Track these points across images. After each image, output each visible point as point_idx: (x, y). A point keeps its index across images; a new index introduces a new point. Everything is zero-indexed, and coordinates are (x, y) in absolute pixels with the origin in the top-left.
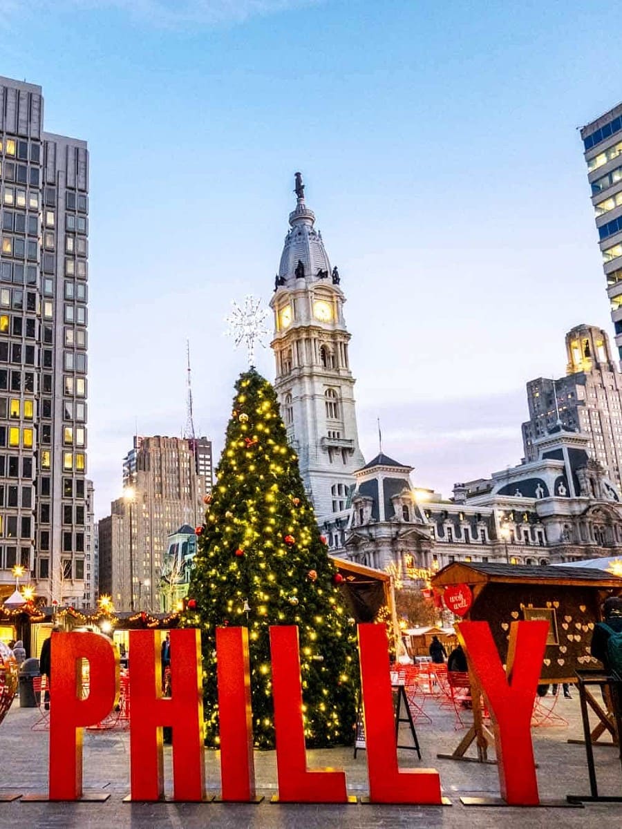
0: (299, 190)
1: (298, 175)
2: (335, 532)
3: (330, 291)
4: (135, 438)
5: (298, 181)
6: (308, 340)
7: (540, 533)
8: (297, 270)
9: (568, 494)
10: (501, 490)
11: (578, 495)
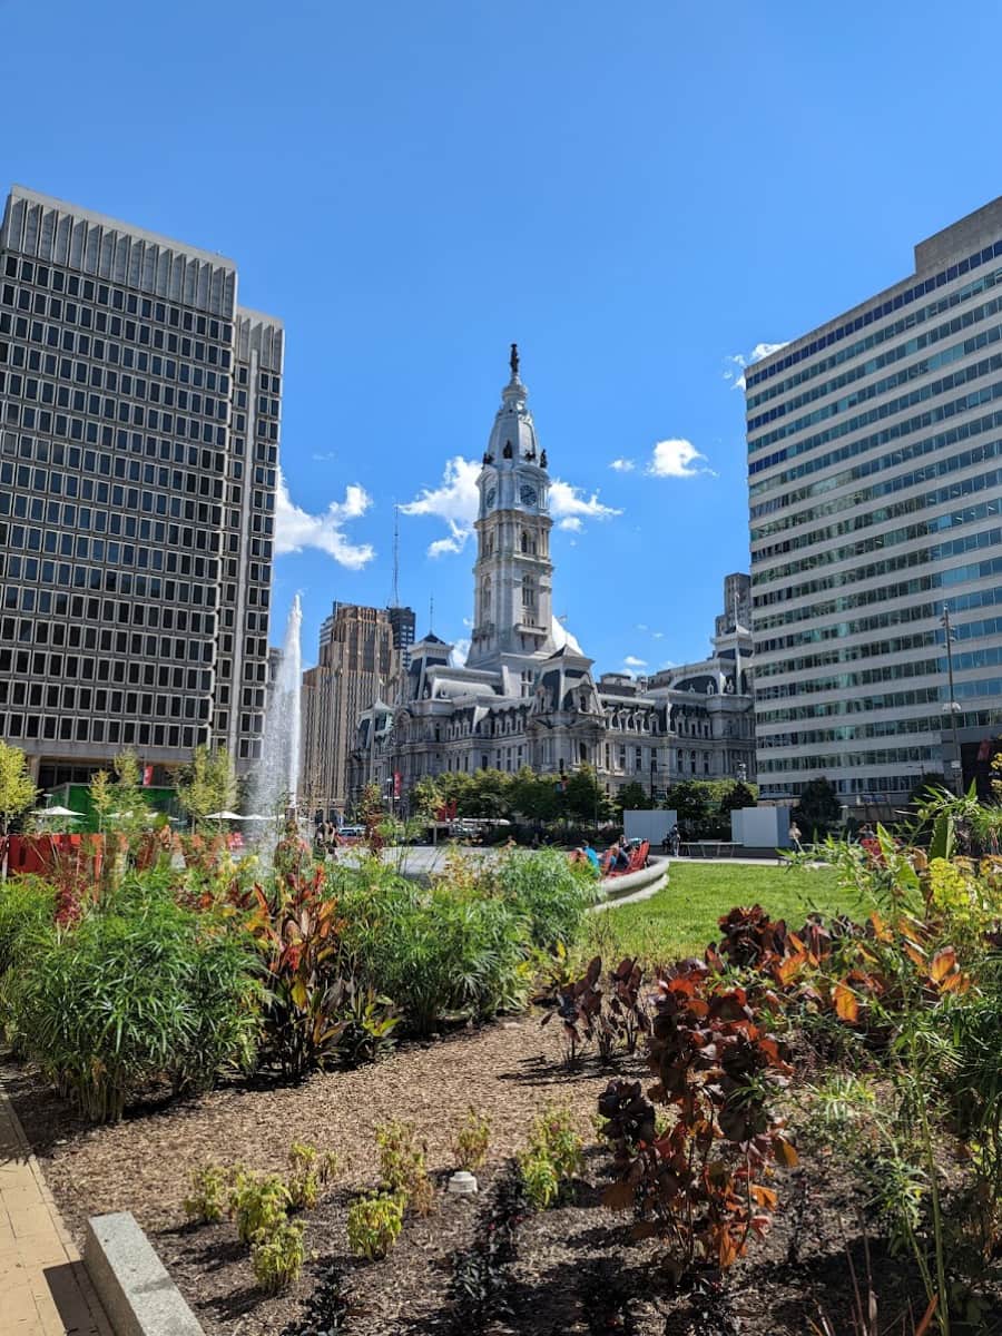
0: (514, 362)
1: (514, 346)
2: (519, 718)
3: (537, 475)
4: (335, 603)
5: (514, 354)
6: (510, 524)
7: (706, 727)
8: (505, 451)
9: (735, 692)
10: (678, 684)
11: (744, 692)
